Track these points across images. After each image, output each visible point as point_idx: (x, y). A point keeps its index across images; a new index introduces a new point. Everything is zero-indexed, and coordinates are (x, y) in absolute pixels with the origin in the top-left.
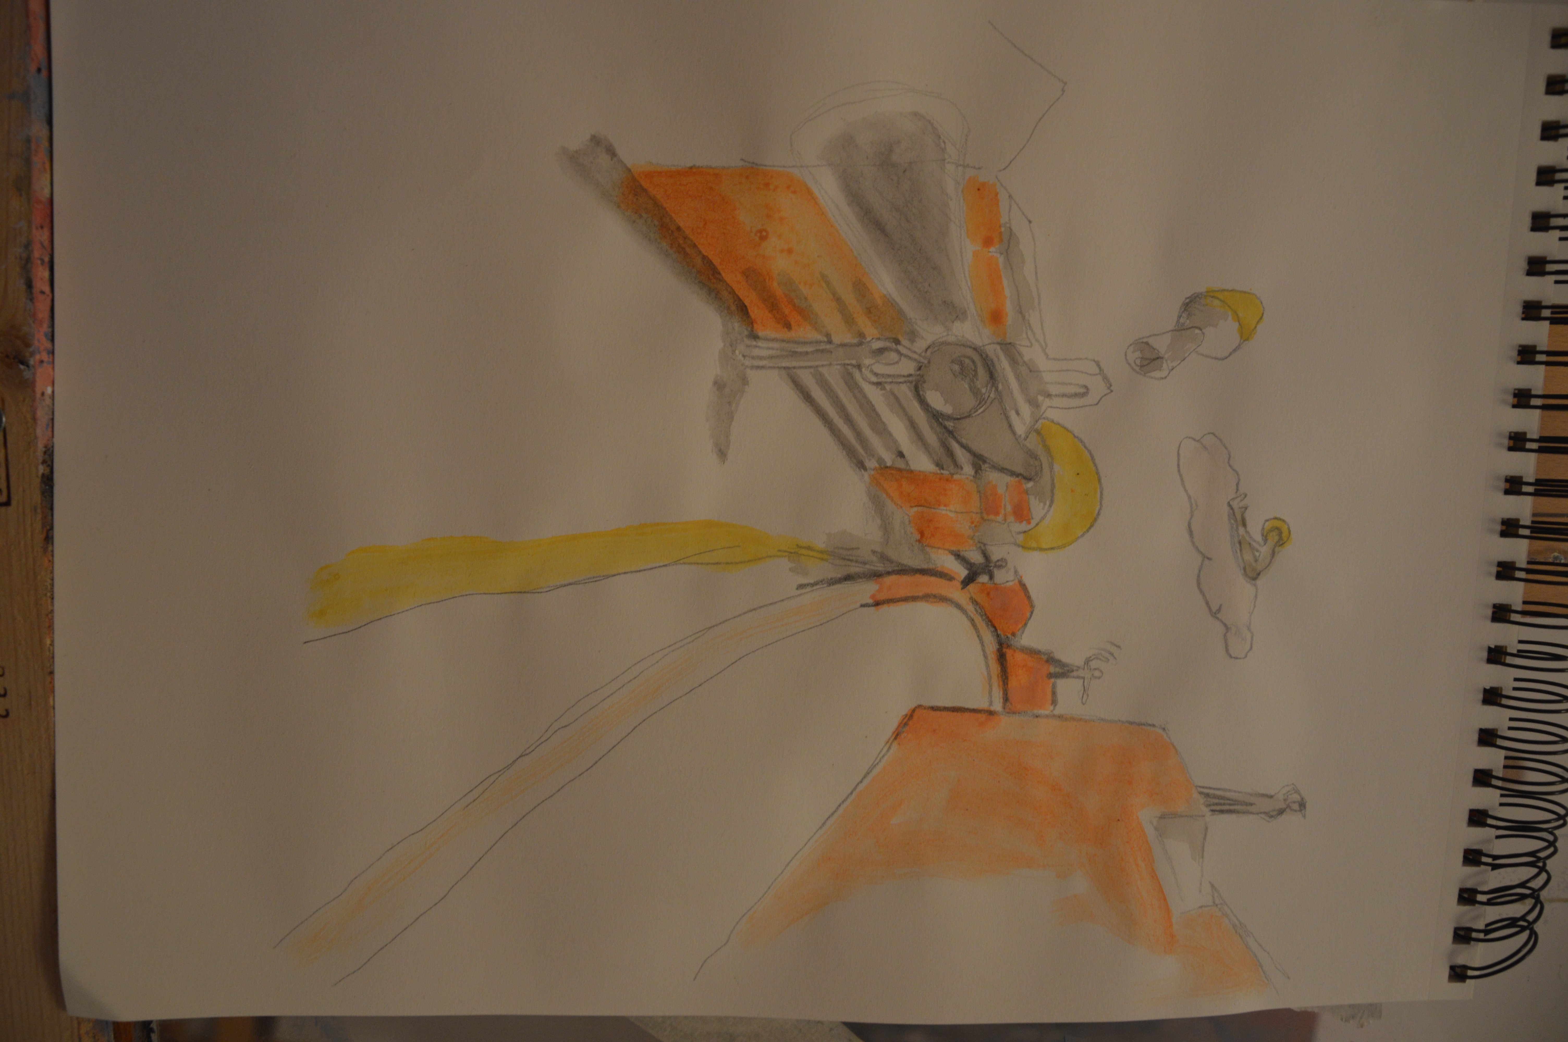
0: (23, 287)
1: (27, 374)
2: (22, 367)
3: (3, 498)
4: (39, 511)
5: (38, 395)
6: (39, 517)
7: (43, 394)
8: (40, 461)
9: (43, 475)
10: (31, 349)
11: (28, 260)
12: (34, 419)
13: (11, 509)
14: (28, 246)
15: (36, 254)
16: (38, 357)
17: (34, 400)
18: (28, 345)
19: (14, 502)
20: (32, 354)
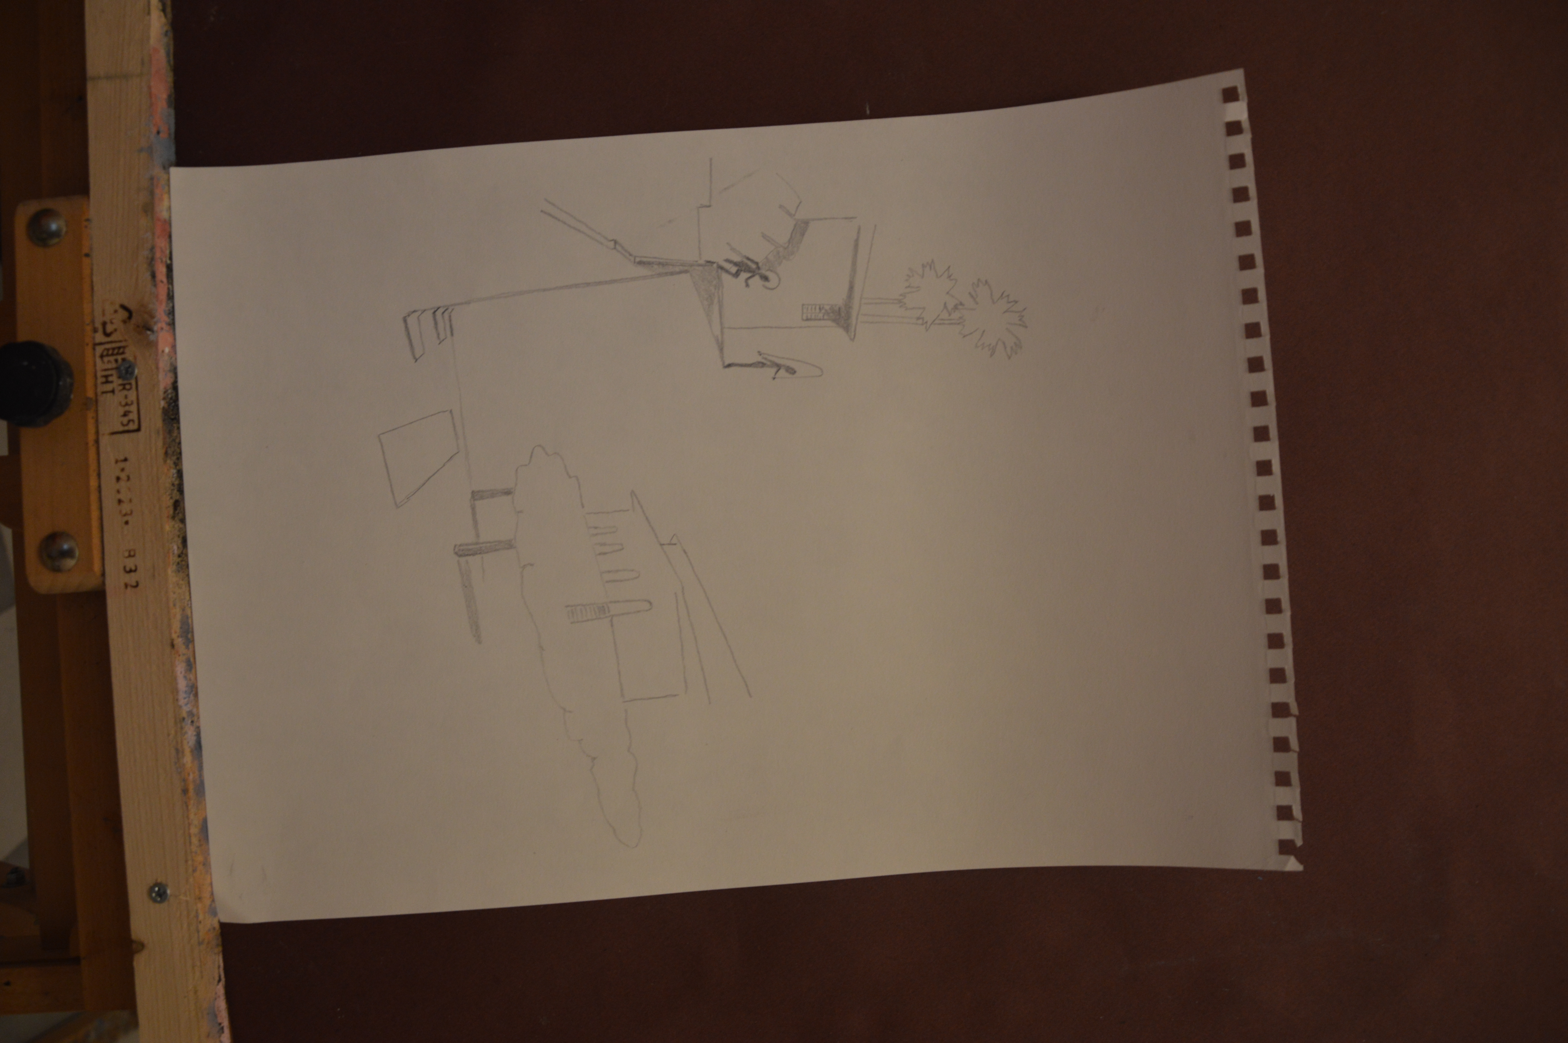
0: (149, 278)
1: (152, 337)
2: (149, 332)
3: (135, 427)
4: (161, 432)
5: (160, 351)
6: (161, 437)
7: (163, 351)
8: (162, 398)
9: (164, 408)
10: (155, 320)
11: (152, 259)
12: (157, 368)
13: (141, 434)
14: (152, 249)
15: (158, 255)
16: (159, 325)
17: (157, 355)
18: (152, 317)
19: (143, 429)
20: (156, 323)
